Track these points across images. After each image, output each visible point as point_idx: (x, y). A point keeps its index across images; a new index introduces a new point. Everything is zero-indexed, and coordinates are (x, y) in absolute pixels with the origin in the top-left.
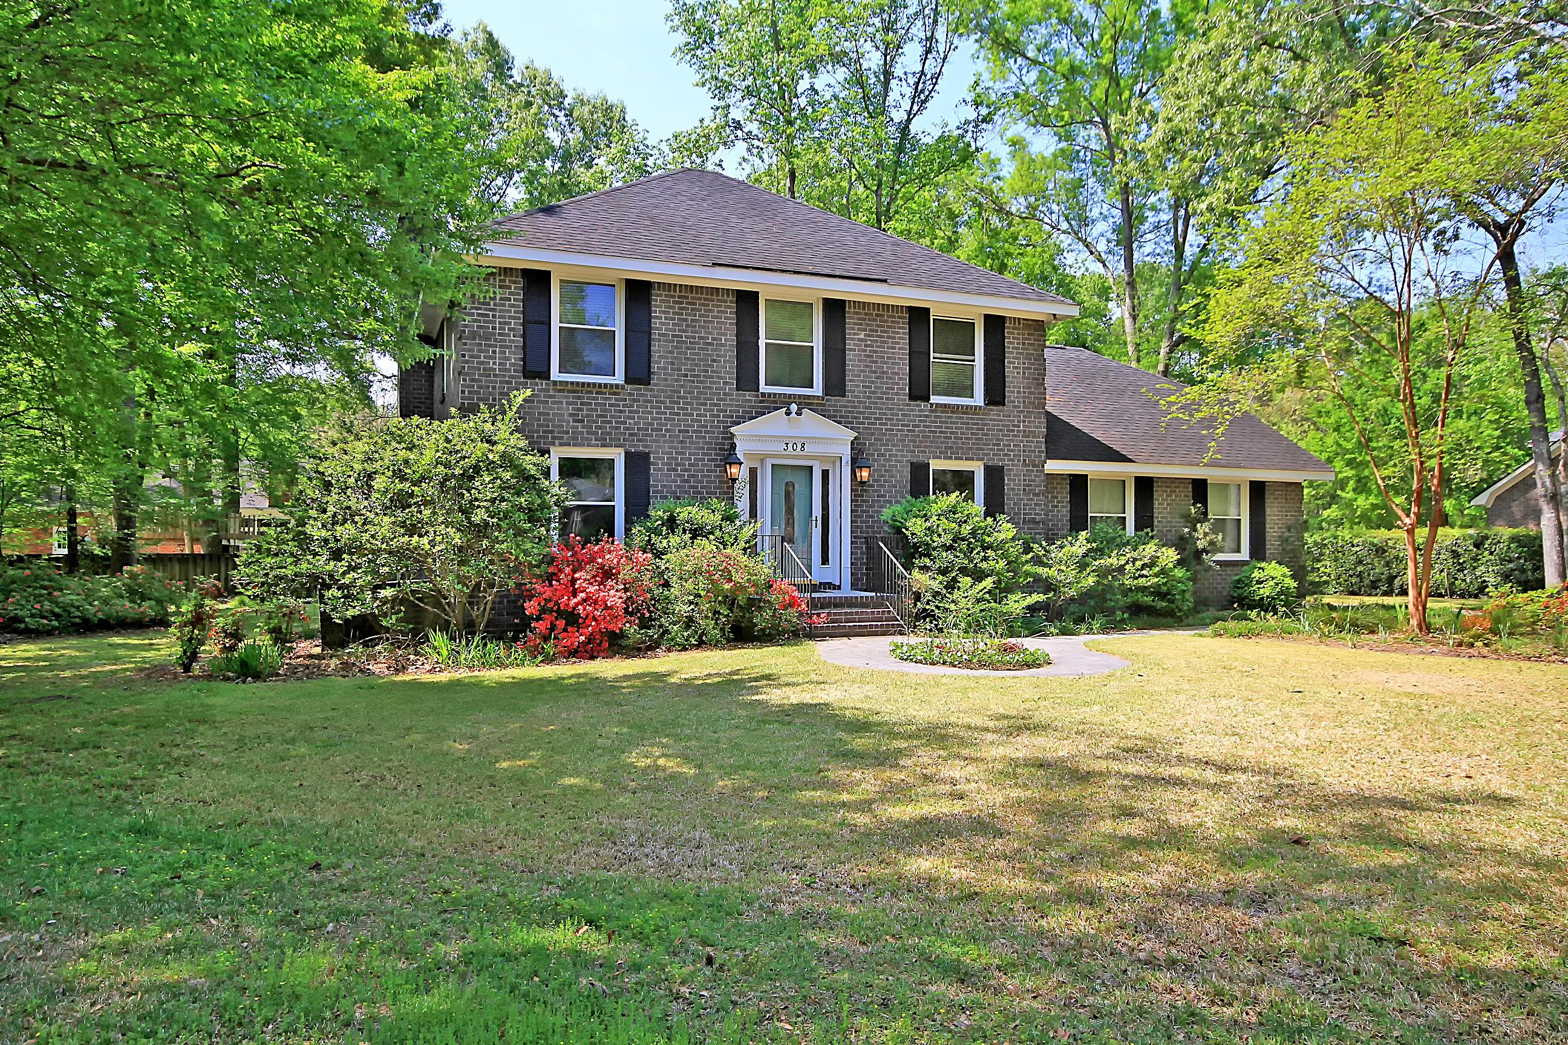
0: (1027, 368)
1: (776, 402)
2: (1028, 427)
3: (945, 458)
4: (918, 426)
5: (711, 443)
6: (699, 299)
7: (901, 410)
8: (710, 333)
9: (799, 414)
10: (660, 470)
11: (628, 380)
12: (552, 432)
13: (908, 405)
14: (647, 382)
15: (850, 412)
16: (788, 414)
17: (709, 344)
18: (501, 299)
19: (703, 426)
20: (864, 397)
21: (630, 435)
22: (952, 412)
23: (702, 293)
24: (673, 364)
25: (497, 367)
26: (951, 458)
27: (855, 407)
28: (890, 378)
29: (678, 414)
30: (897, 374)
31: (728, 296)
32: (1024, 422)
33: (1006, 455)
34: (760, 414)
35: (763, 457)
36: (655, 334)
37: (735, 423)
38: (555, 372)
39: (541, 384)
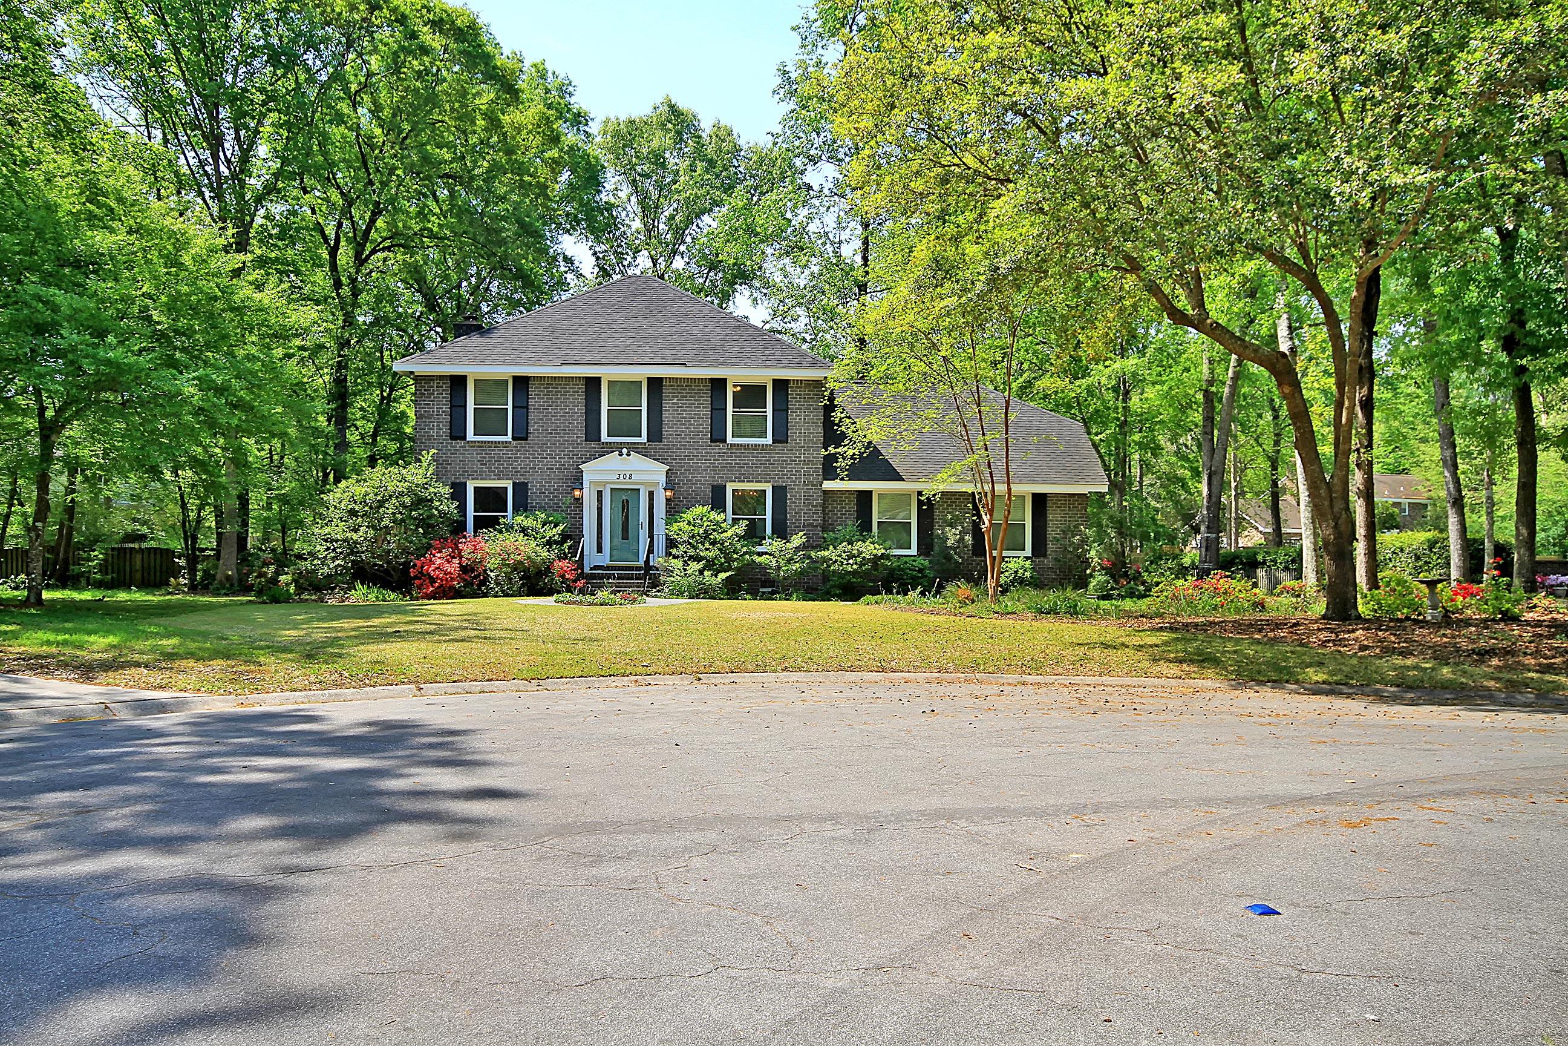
0: (807, 415)
1: (612, 448)
2: (808, 457)
3: (748, 482)
4: (718, 460)
5: (568, 476)
6: (560, 385)
7: (704, 449)
8: (568, 406)
9: (629, 455)
10: (534, 493)
11: (514, 438)
12: (467, 472)
13: (709, 446)
14: (526, 439)
15: (665, 452)
16: (621, 455)
17: (566, 413)
18: (438, 394)
19: (563, 465)
20: (676, 442)
21: (515, 472)
22: (745, 449)
23: (562, 382)
24: (542, 427)
25: (435, 434)
26: (743, 481)
27: (669, 449)
28: (696, 428)
29: (547, 458)
30: (701, 425)
31: (579, 381)
32: (804, 454)
33: (789, 478)
34: (601, 456)
35: (605, 484)
36: (531, 409)
37: (584, 462)
38: (470, 435)
39: (461, 443)
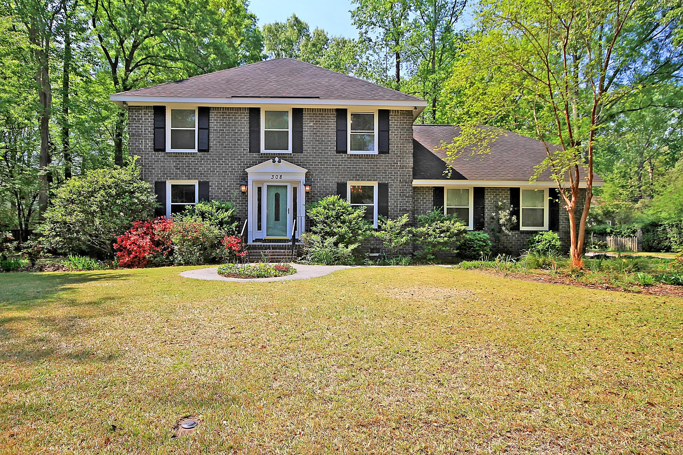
0: (402, 135)
1: (268, 157)
2: (402, 163)
3: (361, 180)
4: (341, 165)
5: (237, 177)
6: (232, 113)
7: (332, 158)
8: (237, 128)
10: (214, 189)
11: (199, 150)
12: (166, 174)
13: (335, 155)
14: (207, 151)
15: (305, 160)
16: (274, 162)
17: (236, 133)
18: (145, 119)
19: (234, 169)
20: (312, 153)
21: (200, 174)
22: (360, 158)
23: (233, 110)
24: (219, 142)
25: (143, 148)
26: (359, 180)
27: (308, 158)
28: (327, 143)
29: (222, 164)
30: (329, 141)
31: (245, 111)
32: (400, 161)
33: (390, 178)
34: (260, 163)
35: (263, 182)
36: (211, 130)
37: (248, 167)
38: (168, 148)
39: (161, 154)
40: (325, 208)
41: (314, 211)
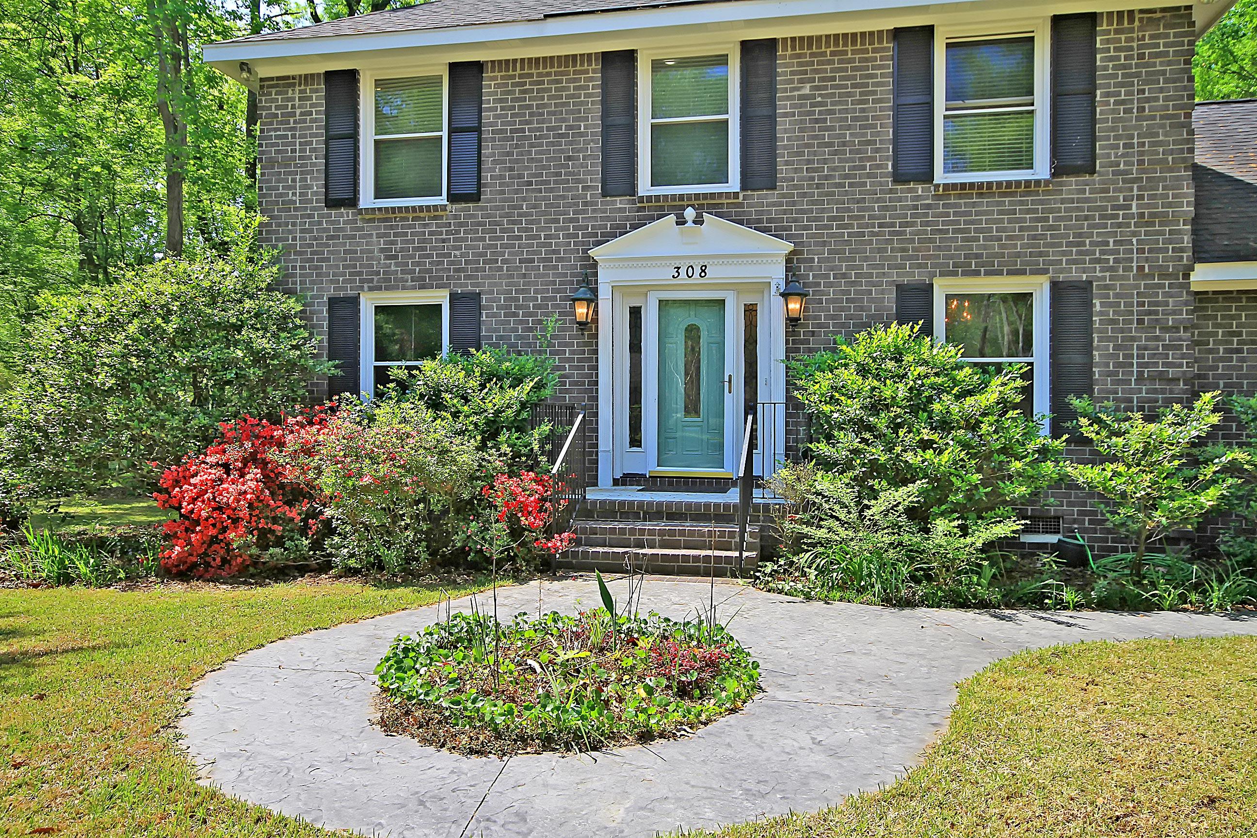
0: (1148, 100)
1: (662, 208)
2: (1148, 206)
3: (987, 273)
4: (913, 224)
5: (565, 275)
6: (549, 74)
7: (878, 200)
8: (564, 120)
9: (699, 221)
10: (494, 315)
11: (453, 198)
12: (360, 274)
13: (891, 191)
14: (475, 197)
15: (785, 212)
16: (681, 222)
17: (562, 136)
18: (302, 114)
19: (554, 252)
20: (809, 186)
21: (456, 270)
22: (980, 195)
23: (552, 67)
24: (511, 169)
25: (297, 198)
26: (977, 273)
27: (794, 203)
28: (858, 152)
29: (520, 238)
30: (868, 143)
31: (590, 64)
32: (1140, 197)
33: (1098, 261)
34: (634, 227)
35: (645, 289)
36: (487, 132)
37: (598, 244)
38: (367, 198)
39: (347, 214)
40: (863, 371)
41: (824, 382)
